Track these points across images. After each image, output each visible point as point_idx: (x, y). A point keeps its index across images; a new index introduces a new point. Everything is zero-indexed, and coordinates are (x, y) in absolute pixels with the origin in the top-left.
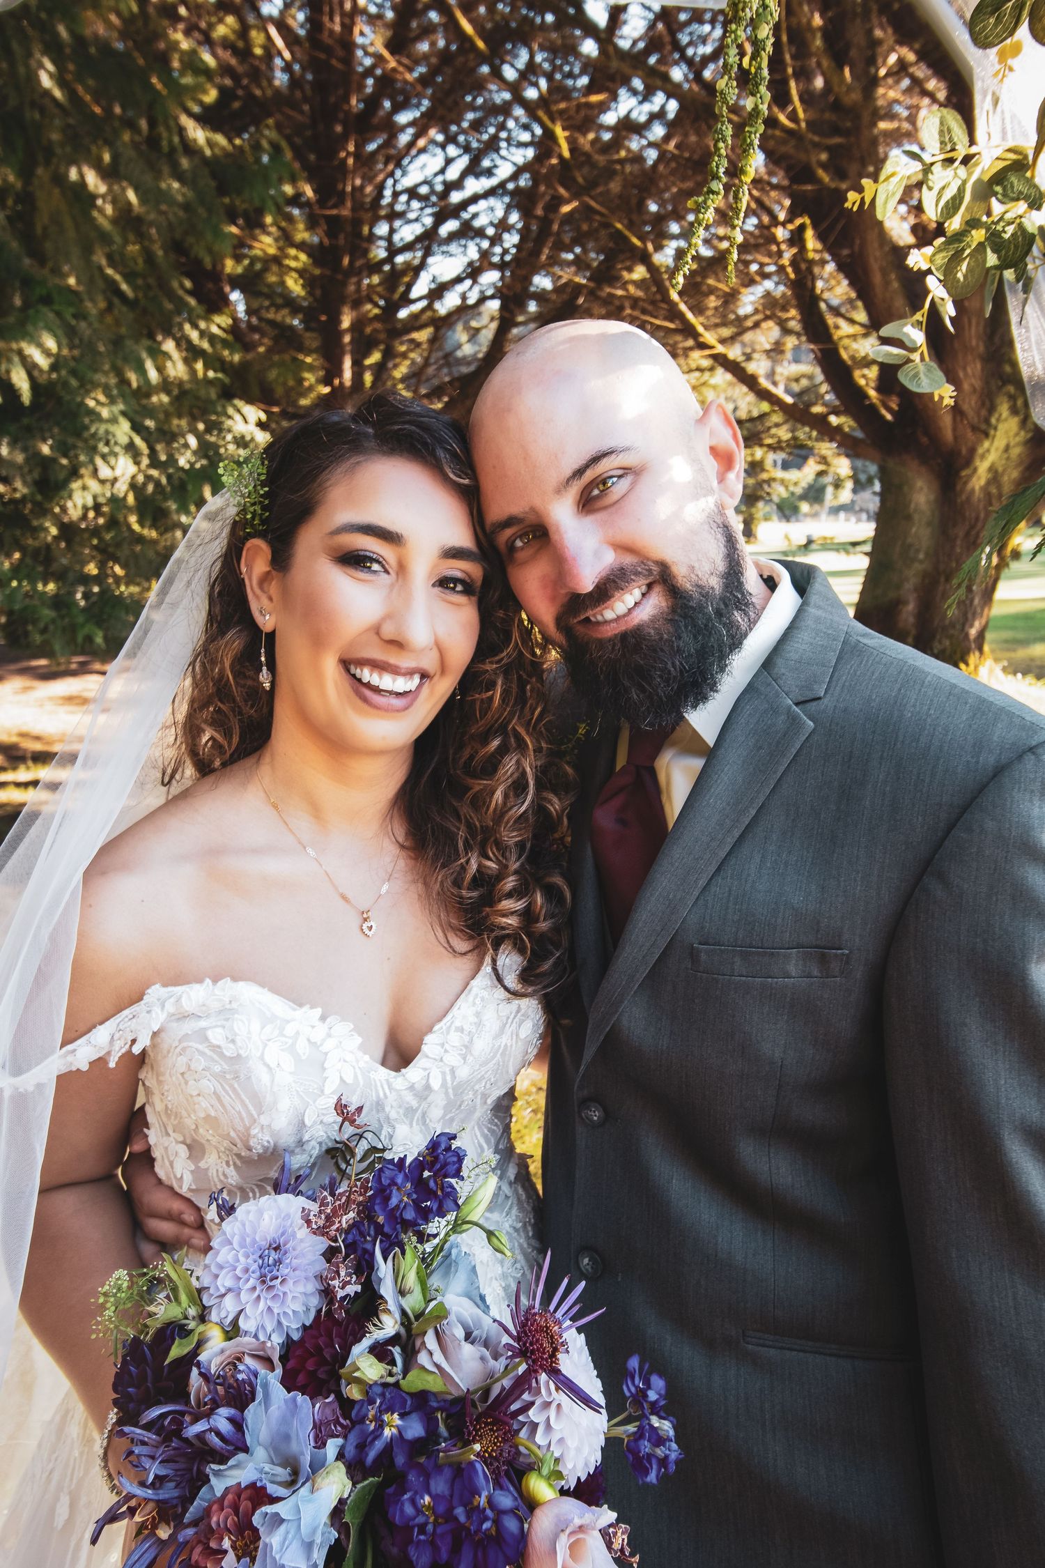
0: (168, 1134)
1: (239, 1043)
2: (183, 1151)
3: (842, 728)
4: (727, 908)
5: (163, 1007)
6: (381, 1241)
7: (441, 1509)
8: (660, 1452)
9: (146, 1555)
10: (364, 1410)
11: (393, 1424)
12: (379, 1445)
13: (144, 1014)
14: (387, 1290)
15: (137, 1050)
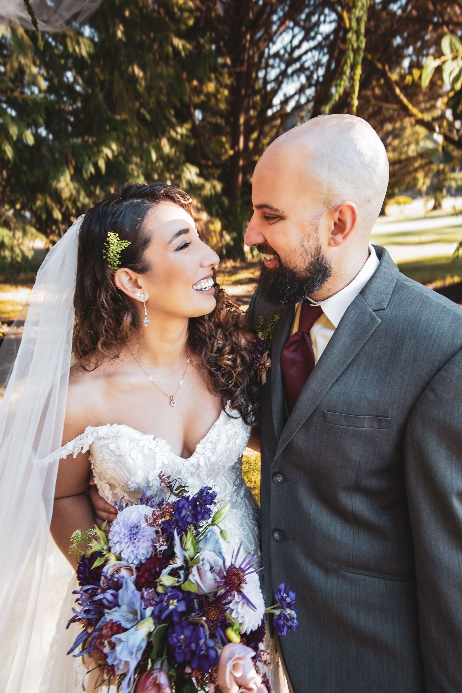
0: (101, 480)
1: (121, 450)
2: (108, 487)
3: (394, 323)
4: (340, 397)
5: (92, 435)
6: (177, 529)
7: (187, 641)
8: (290, 623)
9: (83, 638)
10: (163, 597)
11: (173, 605)
12: (167, 612)
13: (85, 438)
14: (177, 549)
15: (84, 452)
